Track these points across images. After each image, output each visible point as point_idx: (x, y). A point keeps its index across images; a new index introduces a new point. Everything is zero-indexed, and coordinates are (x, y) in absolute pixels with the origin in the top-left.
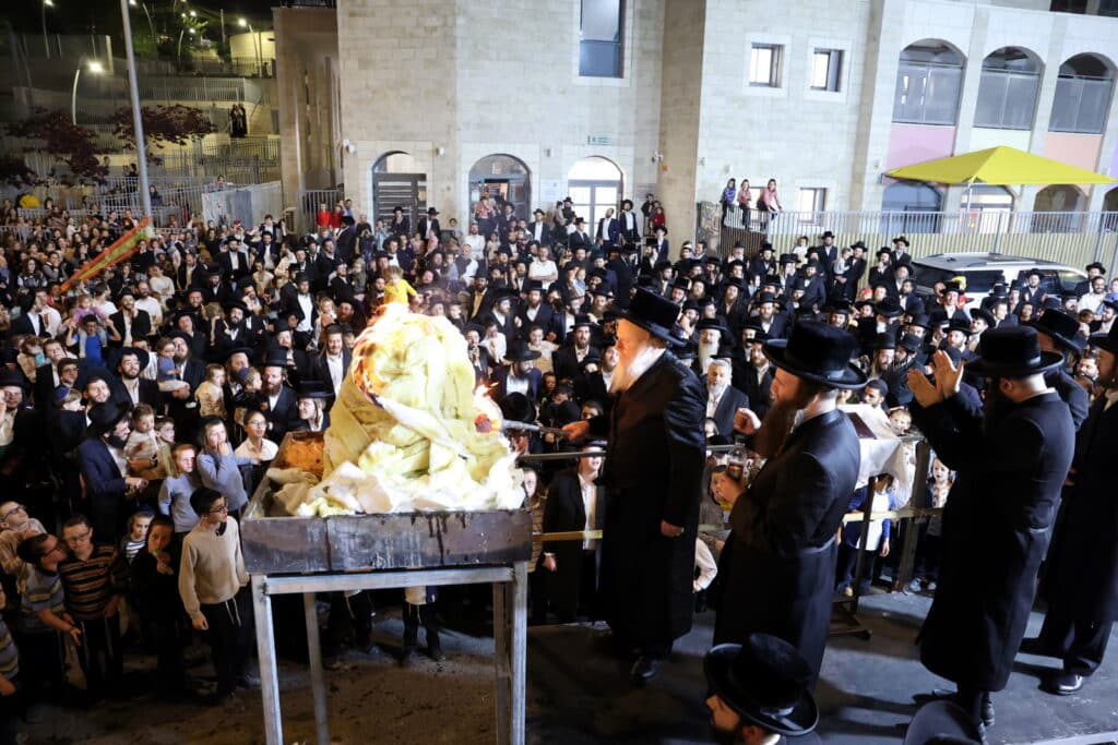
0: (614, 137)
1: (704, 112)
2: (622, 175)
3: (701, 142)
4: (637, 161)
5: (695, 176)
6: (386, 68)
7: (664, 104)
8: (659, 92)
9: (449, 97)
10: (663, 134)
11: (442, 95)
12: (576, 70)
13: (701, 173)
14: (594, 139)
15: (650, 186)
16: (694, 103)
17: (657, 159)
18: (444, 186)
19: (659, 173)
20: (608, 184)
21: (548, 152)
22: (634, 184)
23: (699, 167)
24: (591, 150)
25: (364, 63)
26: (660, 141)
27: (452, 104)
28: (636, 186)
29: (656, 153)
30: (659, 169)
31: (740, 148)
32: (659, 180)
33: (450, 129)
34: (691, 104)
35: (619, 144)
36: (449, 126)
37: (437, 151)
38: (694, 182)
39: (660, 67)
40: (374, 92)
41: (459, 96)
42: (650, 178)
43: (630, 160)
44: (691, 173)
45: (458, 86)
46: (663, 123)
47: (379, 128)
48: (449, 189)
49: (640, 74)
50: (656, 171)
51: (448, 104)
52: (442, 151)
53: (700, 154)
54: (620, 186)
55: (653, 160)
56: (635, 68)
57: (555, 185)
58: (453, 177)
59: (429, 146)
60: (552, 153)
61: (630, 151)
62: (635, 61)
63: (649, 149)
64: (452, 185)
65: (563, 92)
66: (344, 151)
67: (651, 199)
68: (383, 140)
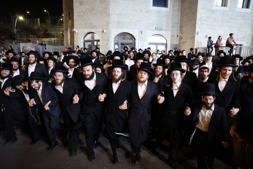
0: (164, 28)
1: (198, 15)
2: (167, 41)
3: (197, 26)
4: (172, 36)
5: (194, 39)
6: (88, 4)
7: (181, 17)
8: (180, 12)
9: (108, 13)
10: (181, 27)
11: (106, 12)
12: (152, 4)
13: (197, 37)
14: (157, 28)
15: (176, 45)
16: (195, 12)
17: (179, 35)
18: (106, 43)
19: (180, 40)
20: (162, 44)
21: (142, 32)
22: (171, 44)
23: (196, 35)
24: (156, 32)
25: (81, 3)
26: (180, 29)
27: (109, 15)
28: (172, 45)
29: (179, 33)
30: (180, 39)
31: (211, 29)
32: (180, 43)
33: (108, 23)
34: (193, 13)
35: (166, 30)
36: (107, 23)
37: (103, 31)
38: (194, 41)
39: (180, 4)
40: (84, 13)
41: (111, 12)
42: (176, 42)
43: (170, 36)
44: (193, 38)
45: (111, 9)
46: (181, 23)
47: (85, 24)
48: (107, 44)
49: (173, 6)
50: (179, 40)
51: (107, 15)
52: (105, 31)
53: (197, 31)
54: (166, 45)
55: (178, 36)
56: (172, 4)
57: (144, 43)
58: (108, 40)
59: (101, 30)
60: (143, 33)
61: (170, 33)
62: (172, 2)
63: (176, 32)
64: (108, 43)
65: (147, 12)
66: (74, 33)
67: (176, 50)
68: (86, 28)
